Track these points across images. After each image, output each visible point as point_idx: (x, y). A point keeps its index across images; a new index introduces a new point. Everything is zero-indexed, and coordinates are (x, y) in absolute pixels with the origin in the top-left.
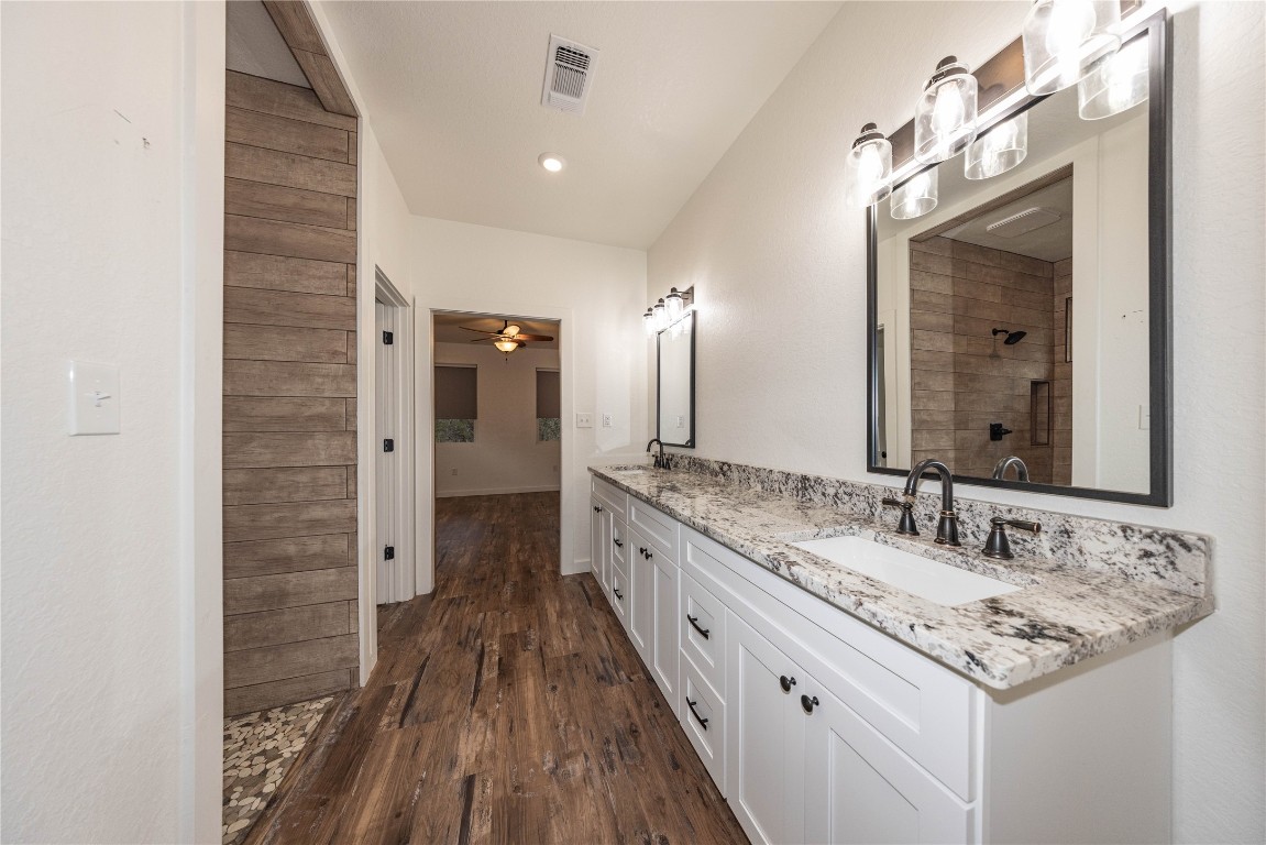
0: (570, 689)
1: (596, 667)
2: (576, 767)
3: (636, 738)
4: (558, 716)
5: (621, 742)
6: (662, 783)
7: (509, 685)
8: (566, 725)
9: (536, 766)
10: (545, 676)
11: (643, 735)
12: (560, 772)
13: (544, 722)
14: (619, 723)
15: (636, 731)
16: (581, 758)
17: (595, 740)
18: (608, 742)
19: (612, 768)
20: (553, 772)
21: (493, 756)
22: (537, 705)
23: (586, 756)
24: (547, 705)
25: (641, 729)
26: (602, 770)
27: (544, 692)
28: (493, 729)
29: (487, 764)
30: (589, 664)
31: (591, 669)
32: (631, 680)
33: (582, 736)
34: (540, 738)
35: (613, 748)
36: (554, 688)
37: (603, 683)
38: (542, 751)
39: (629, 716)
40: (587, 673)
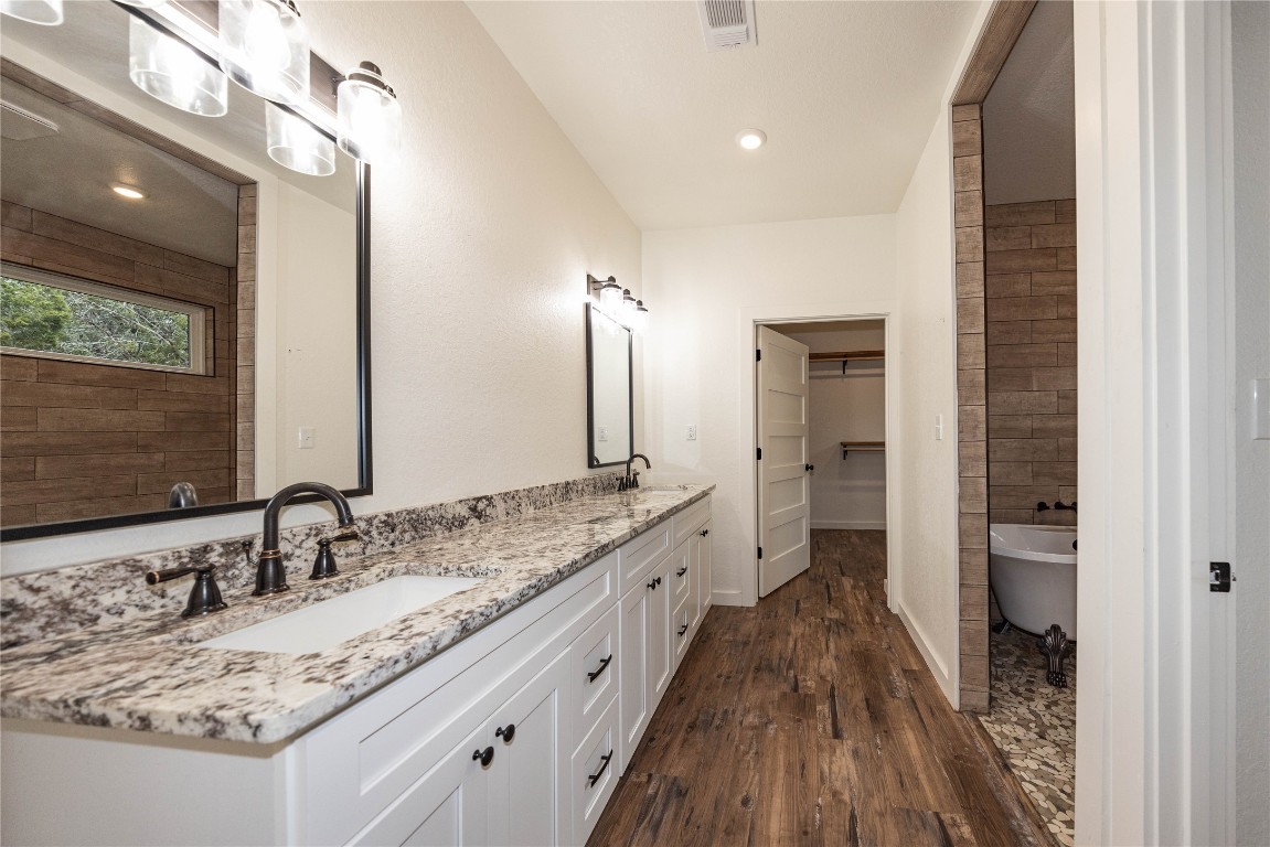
0: (727, 794)
1: (676, 815)
2: (751, 719)
3: (694, 723)
4: (752, 764)
5: (708, 724)
6: (699, 695)
7: (806, 833)
8: (748, 753)
9: (783, 730)
10: (752, 828)
11: (687, 722)
12: (765, 720)
13: (768, 762)
14: (699, 737)
15: (690, 727)
16: (744, 723)
17: (727, 732)
18: (717, 728)
19: (726, 712)
20: (770, 722)
21: (820, 748)
22: (772, 784)
23: (741, 723)
24: (760, 781)
25: (685, 727)
26: (734, 712)
27: (760, 801)
28: (822, 773)
29: (825, 743)
30: (681, 824)
31: (685, 813)
32: (650, 776)
33: (737, 739)
34: (775, 749)
35: (717, 722)
36: (745, 802)
37: (683, 785)
38: (775, 739)
39: (685, 740)
40: (692, 810)
